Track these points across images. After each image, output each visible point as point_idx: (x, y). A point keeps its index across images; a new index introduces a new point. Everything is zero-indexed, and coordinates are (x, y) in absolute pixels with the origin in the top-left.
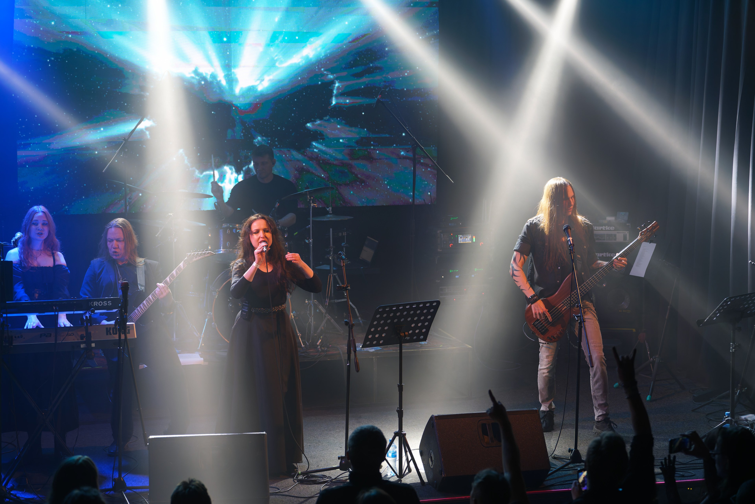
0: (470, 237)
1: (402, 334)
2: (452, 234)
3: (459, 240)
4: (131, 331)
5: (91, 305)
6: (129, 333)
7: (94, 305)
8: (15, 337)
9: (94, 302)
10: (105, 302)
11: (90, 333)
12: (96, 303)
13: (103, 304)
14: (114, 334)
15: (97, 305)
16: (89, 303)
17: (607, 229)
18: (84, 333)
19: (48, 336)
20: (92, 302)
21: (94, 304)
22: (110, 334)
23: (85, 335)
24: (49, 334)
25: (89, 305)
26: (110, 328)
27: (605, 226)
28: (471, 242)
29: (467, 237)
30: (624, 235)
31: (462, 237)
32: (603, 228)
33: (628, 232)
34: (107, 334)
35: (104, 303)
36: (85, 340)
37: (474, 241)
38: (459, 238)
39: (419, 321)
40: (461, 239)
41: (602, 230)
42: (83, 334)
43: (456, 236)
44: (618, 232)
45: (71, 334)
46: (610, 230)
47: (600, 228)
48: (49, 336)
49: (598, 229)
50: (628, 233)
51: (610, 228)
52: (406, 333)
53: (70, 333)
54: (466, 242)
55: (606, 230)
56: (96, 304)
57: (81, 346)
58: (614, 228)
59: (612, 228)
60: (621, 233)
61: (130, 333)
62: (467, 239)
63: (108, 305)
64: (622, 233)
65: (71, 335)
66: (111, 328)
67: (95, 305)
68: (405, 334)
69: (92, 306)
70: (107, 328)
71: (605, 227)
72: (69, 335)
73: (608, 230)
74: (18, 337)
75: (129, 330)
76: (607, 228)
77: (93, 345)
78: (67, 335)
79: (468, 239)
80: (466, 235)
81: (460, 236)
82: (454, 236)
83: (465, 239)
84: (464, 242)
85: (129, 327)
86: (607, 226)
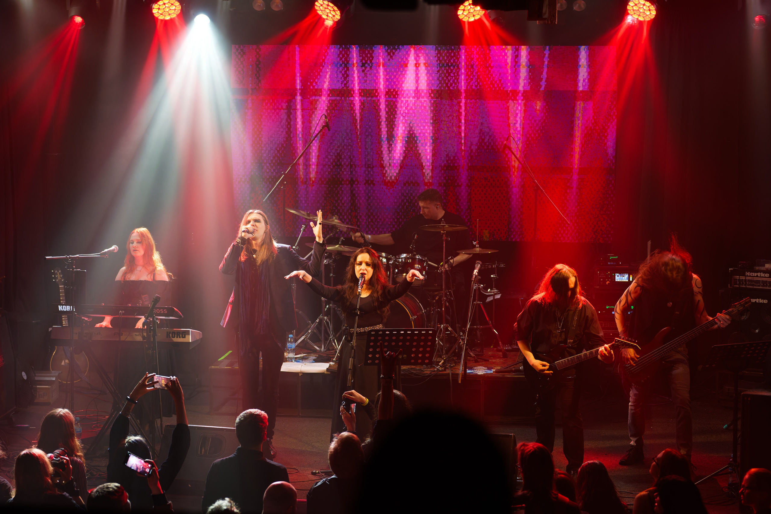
0: (626, 276)
2: (609, 273)
3: (616, 278)
6: (185, 337)
10: (162, 310)
13: (160, 311)
14: (173, 337)
19: (120, 335)
24: (122, 333)
26: (170, 332)
27: (760, 273)
28: (627, 281)
29: (624, 276)
31: (619, 276)
32: (759, 274)
40: (618, 277)
41: (757, 276)
43: (613, 274)
46: (765, 277)
47: (756, 274)
49: (753, 275)
53: (140, 334)
54: (623, 281)
55: (761, 277)
58: (768, 275)
62: (624, 277)
70: (167, 332)
71: (760, 274)
73: (763, 277)
74: (97, 334)
76: (762, 275)
79: (625, 278)
80: (623, 274)
81: (617, 274)
82: (611, 274)
83: (621, 277)
84: (621, 281)
85: (185, 332)
86: (762, 273)
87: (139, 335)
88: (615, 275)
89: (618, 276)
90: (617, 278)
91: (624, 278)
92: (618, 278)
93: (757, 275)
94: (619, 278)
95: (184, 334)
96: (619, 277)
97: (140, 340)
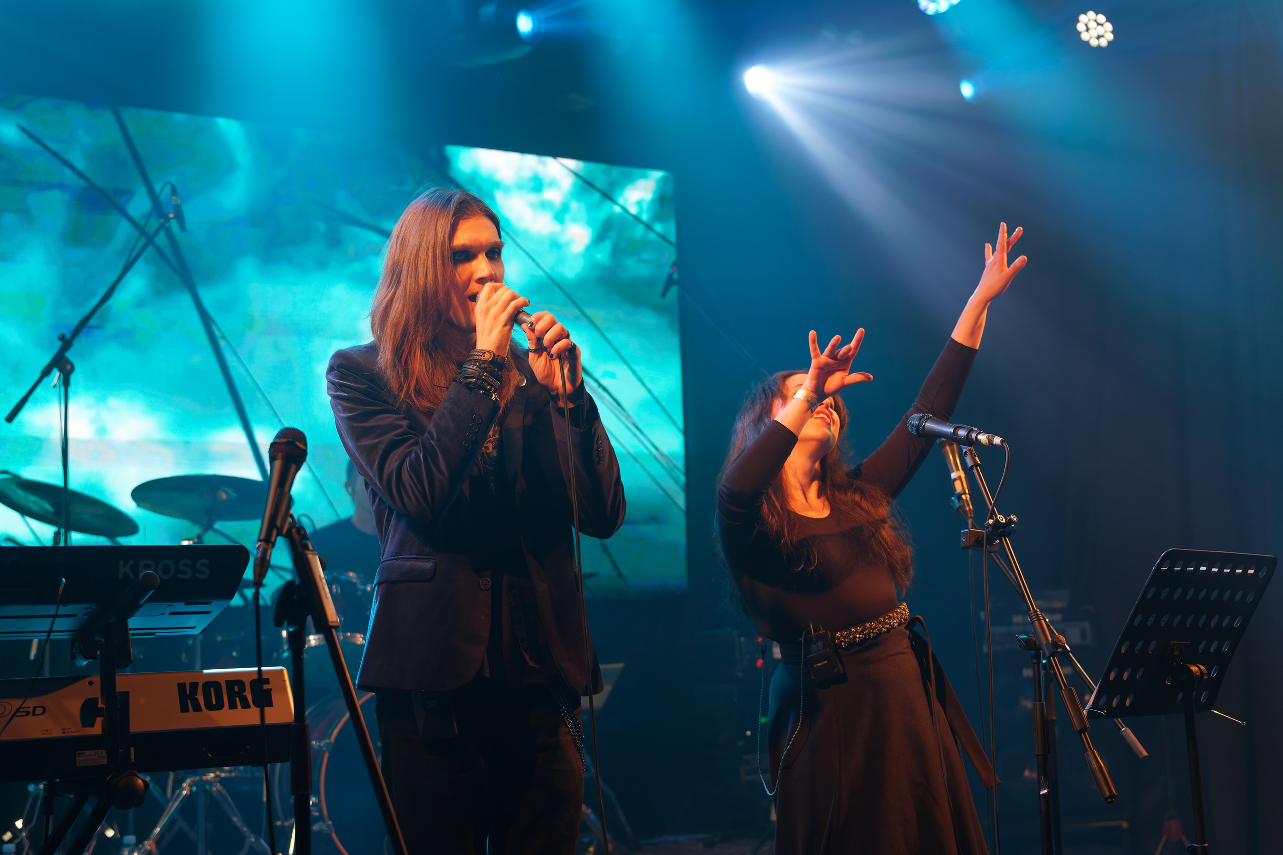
4: (275, 697)
6: (268, 703)
11: (125, 697)
14: (210, 707)
16: (121, 563)
20: (131, 562)
22: (197, 708)
23: (100, 707)
25: (120, 577)
26: (194, 686)
34: (184, 709)
36: (98, 726)
42: (96, 705)
45: (35, 708)
53: (31, 703)
57: (78, 759)
61: (270, 707)
63: (198, 576)
65: (34, 714)
66: (197, 684)
70: (181, 686)
72: (28, 713)
75: (267, 695)
77: (133, 753)
78: (18, 710)
85: (266, 681)
87: (39, 711)
95: (261, 687)
97: (47, 736)
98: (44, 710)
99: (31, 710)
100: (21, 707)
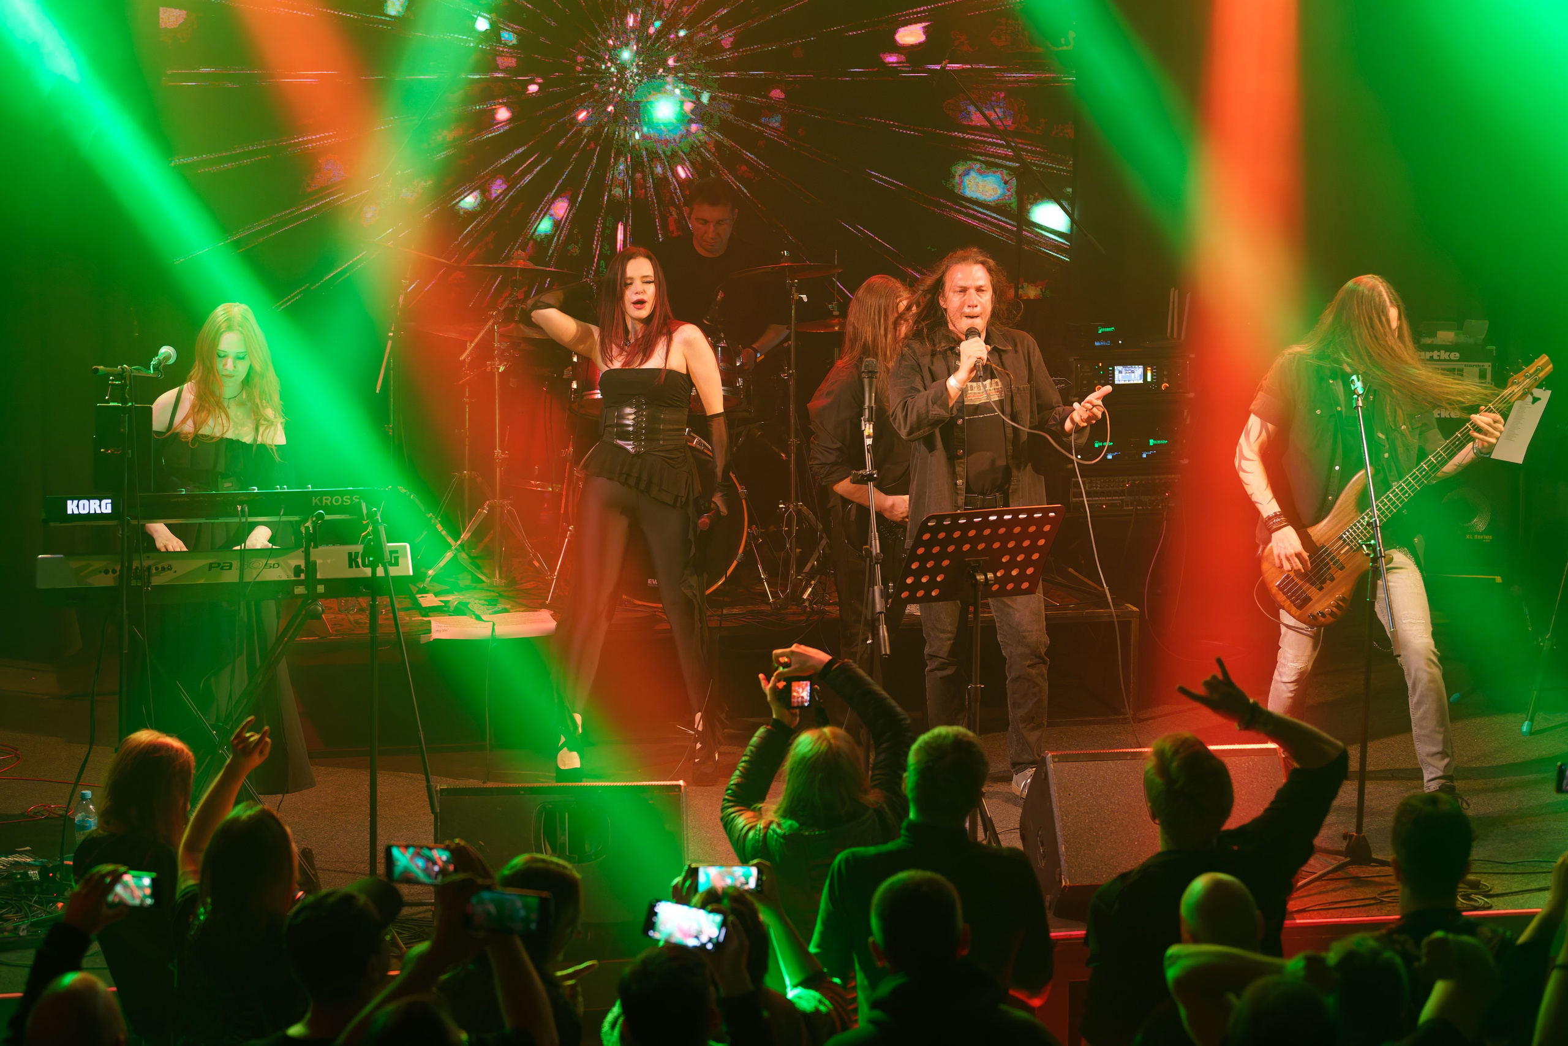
0: (1139, 370)
1: (980, 577)
2: (1100, 365)
3: (1116, 377)
4: (400, 560)
5: (316, 503)
6: (396, 564)
7: (324, 504)
8: (157, 569)
9: (324, 498)
10: (346, 498)
11: (315, 563)
12: (328, 499)
13: (343, 501)
14: (364, 565)
15: (329, 504)
16: (314, 498)
17: (1442, 358)
18: (302, 563)
19: (225, 568)
20: (319, 497)
21: (324, 501)
22: (355, 566)
23: (303, 567)
24: (229, 565)
25: (314, 504)
26: (357, 554)
27: (1439, 351)
28: (1141, 382)
29: (1133, 371)
30: (1480, 369)
31: (1124, 371)
32: (1435, 355)
33: (1490, 364)
34: (351, 566)
35: (344, 499)
36: (303, 576)
37: (1149, 379)
38: (1116, 373)
39: (1018, 549)
40: (1120, 375)
41: (1431, 359)
42: (300, 566)
43: (1111, 368)
44: (1466, 363)
45: (274, 564)
46: (1450, 360)
48: (228, 568)
50: (1489, 366)
51: (1449, 356)
52: (990, 575)
53: (271, 562)
54: (1132, 382)
56: (328, 502)
57: (296, 589)
58: (1458, 355)
59: (1455, 355)
60: (1473, 366)
61: (398, 565)
62: (1133, 374)
63: (354, 503)
64: (1476, 366)
65: (273, 567)
67: (326, 503)
68: (986, 576)
69: (319, 504)
70: (350, 554)
71: (1439, 354)
72: (271, 567)
73: (1445, 360)
74: (163, 569)
75: (397, 559)
76: (1444, 355)
77: (321, 589)
78: (265, 566)
79: (1136, 375)
80: (1132, 367)
81: (1118, 368)
82: (1105, 368)
83: (1128, 374)
84: (1127, 382)
85: (396, 552)
86: (1442, 352)
87: (276, 566)
88: (1113, 370)
89: (1120, 372)
90: (1118, 377)
91: (1133, 377)
92: (1120, 377)
93: (1432, 357)
94: (1122, 377)
95: (393, 555)
96: (1123, 374)
97: (276, 579)
98: (279, 566)
99: (272, 565)
100: (266, 564)
